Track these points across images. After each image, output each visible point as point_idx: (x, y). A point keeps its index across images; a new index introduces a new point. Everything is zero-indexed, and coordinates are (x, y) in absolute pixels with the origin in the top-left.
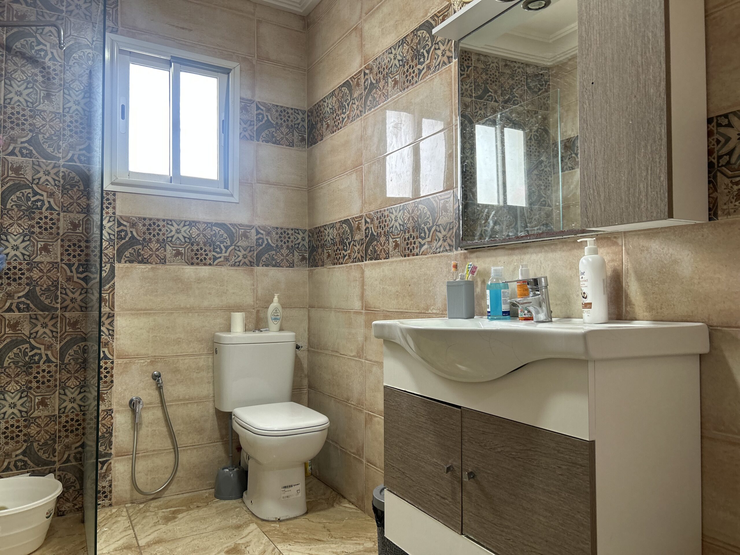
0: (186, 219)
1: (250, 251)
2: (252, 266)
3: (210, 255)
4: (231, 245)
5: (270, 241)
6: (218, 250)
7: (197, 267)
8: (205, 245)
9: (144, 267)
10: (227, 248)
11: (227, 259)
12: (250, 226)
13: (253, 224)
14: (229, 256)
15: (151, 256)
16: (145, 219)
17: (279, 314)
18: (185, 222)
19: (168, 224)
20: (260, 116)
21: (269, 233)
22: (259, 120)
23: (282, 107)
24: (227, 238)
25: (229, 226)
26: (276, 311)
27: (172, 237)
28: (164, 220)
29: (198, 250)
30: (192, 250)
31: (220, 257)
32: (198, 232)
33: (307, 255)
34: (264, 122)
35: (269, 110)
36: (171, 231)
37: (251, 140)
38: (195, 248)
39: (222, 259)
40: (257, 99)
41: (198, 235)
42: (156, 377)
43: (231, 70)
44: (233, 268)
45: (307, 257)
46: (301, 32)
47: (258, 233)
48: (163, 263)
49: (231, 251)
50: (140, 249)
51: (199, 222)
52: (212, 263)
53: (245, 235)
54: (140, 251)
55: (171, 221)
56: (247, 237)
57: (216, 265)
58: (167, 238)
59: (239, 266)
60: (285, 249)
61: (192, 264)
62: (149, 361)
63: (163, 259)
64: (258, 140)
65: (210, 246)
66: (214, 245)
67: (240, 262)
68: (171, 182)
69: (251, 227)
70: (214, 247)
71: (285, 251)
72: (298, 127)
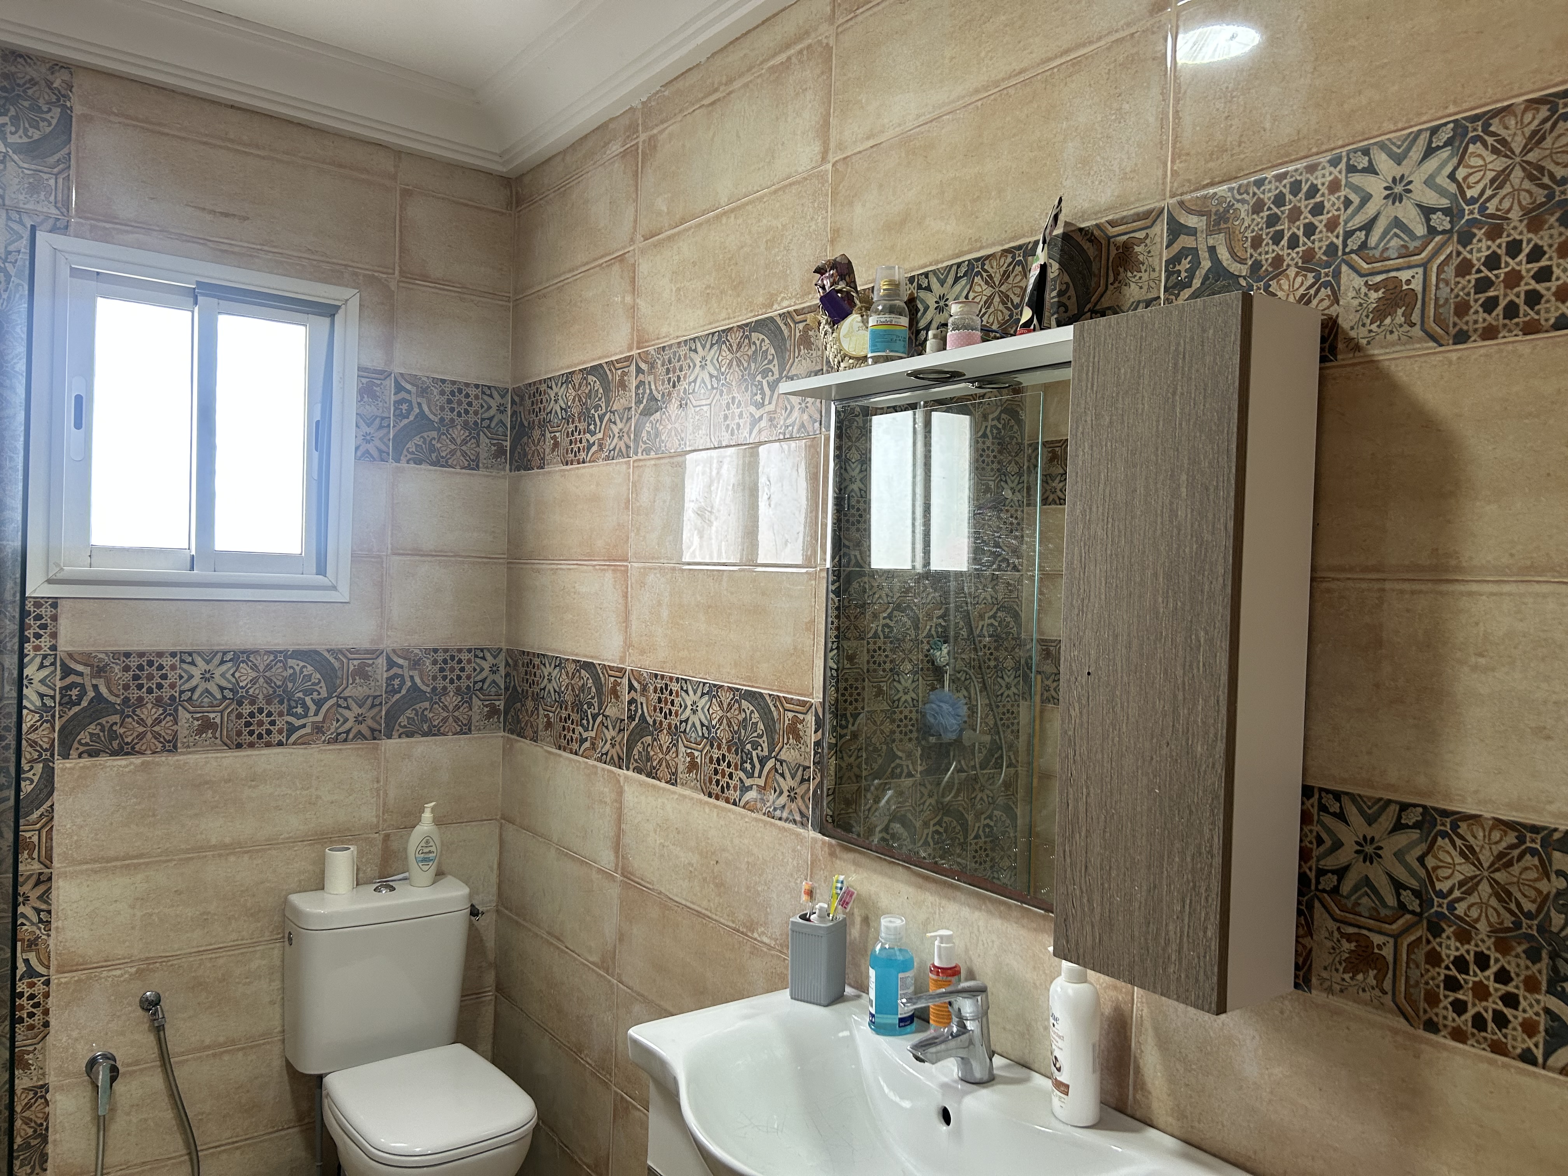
0: (227, 648)
1: (373, 706)
2: (375, 739)
3: (280, 723)
4: (330, 697)
5: (418, 680)
6: (299, 710)
7: (249, 752)
8: (269, 702)
9: (124, 763)
10: (319, 704)
11: (318, 729)
12: (372, 652)
13: (381, 647)
14: (324, 721)
15: (141, 736)
16: (127, 655)
17: (433, 849)
18: (225, 653)
19: (182, 661)
20: (405, 407)
21: (416, 664)
22: (400, 416)
23: (454, 383)
24: (320, 682)
25: (326, 654)
26: (427, 842)
27: (193, 690)
28: (173, 655)
29: (252, 715)
30: (240, 716)
31: (304, 726)
32: (254, 674)
33: (502, 703)
34: (411, 418)
35: (424, 391)
36: (191, 677)
37: (382, 460)
38: (246, 709)
39: (308, 730)
40: (398, 369)
41: (254, 681)
42: (151, 1005)
43: (339, 307)
44: (331, 747)
45: (502, 707)
46: (502, 214)
47: (391, 664)
48: (168, 751)
49: (328, 710)
50: (116, 723)
51: (256, 652)
52: (284, 740)
53: (362, 673)
54: (114, 728)
55: (190, 654)
56: (365, 676)
57: (294, 744)
58: (182, 692)
59: (345, 740)
60: (452, 694)
61: (239, 746)
62: (134, 970)
63: (169, 742)
64: (398, 461)
65: (281, 702)
66: (288, 701)
67: (348, 732)
68: (192, 569)
69: (375, 653)
70: (289, 705)
71: (451, 700)
72: (489, 426)
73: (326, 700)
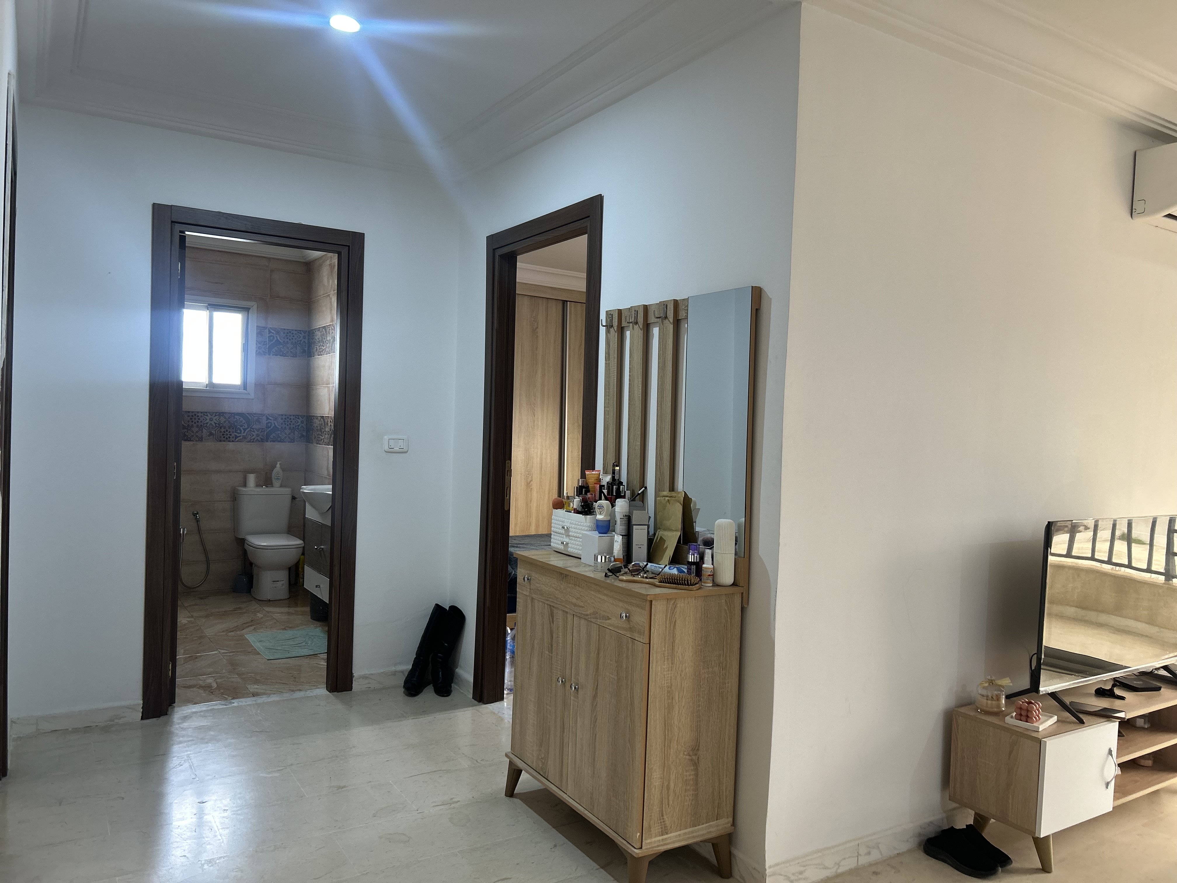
0: (217, 411)
1: (262, 431)
2: (262, 442)
3: (233, 435)
5: (276, 424)
6: (239, 431)
7: (224, 443)
8: (229, 428)
9: (188, 443)
10: (245, 430)
11: (245, 437)
12: (261, 414)
13: (264, 413)
14: (246, 435)
15: (193, 436)
16: (189, 412)
17: (280, 476)
18: (216, 413)
19: (204, 415)
20: (272, 338)
21: (276, 419)
22: (270, 341)
23: (288, 330)
24: (245, 423)
25: (247, 415)
26: (278, 473)
27: (207, 423)
28: (202, 413)
29: (224, 432)
30: (221, 432)
31: (240, 436)
32: (225, 420)
33: (305, 433)
34: (274, 341)
35: (278, 333)
36: (207, 419)
37: (265, 355)
38: (223, 430)
39: (241, 438)
40: (269, 326)
41: (225, 422)
42: (195, 515)
43: (250, 308)
44: (249, 443)
45: (305, 435)
46: (304, 274)
47: (268, 419)
48: (201, 441)
49: (247, 432)
50: (186, 432)
51: (225, 413)
52: (234, 440)
53: (258, 421)
55: (206, 413)
56: (259, 422)
57: (237, 441)
58: (204, 424)
59: (253, 442)
60: (288, 429)
61: (220, 441)
62: (191, 504)
63: (200, 438)
64: (270, 355)
65: (233, 429)
66: (235, 428)
67: (254, 439)
68: (207, 388)
69: (263, 415)
70: (236, 430)
71: (287, 431)
72: (300, 343)
73: (247, 428)
